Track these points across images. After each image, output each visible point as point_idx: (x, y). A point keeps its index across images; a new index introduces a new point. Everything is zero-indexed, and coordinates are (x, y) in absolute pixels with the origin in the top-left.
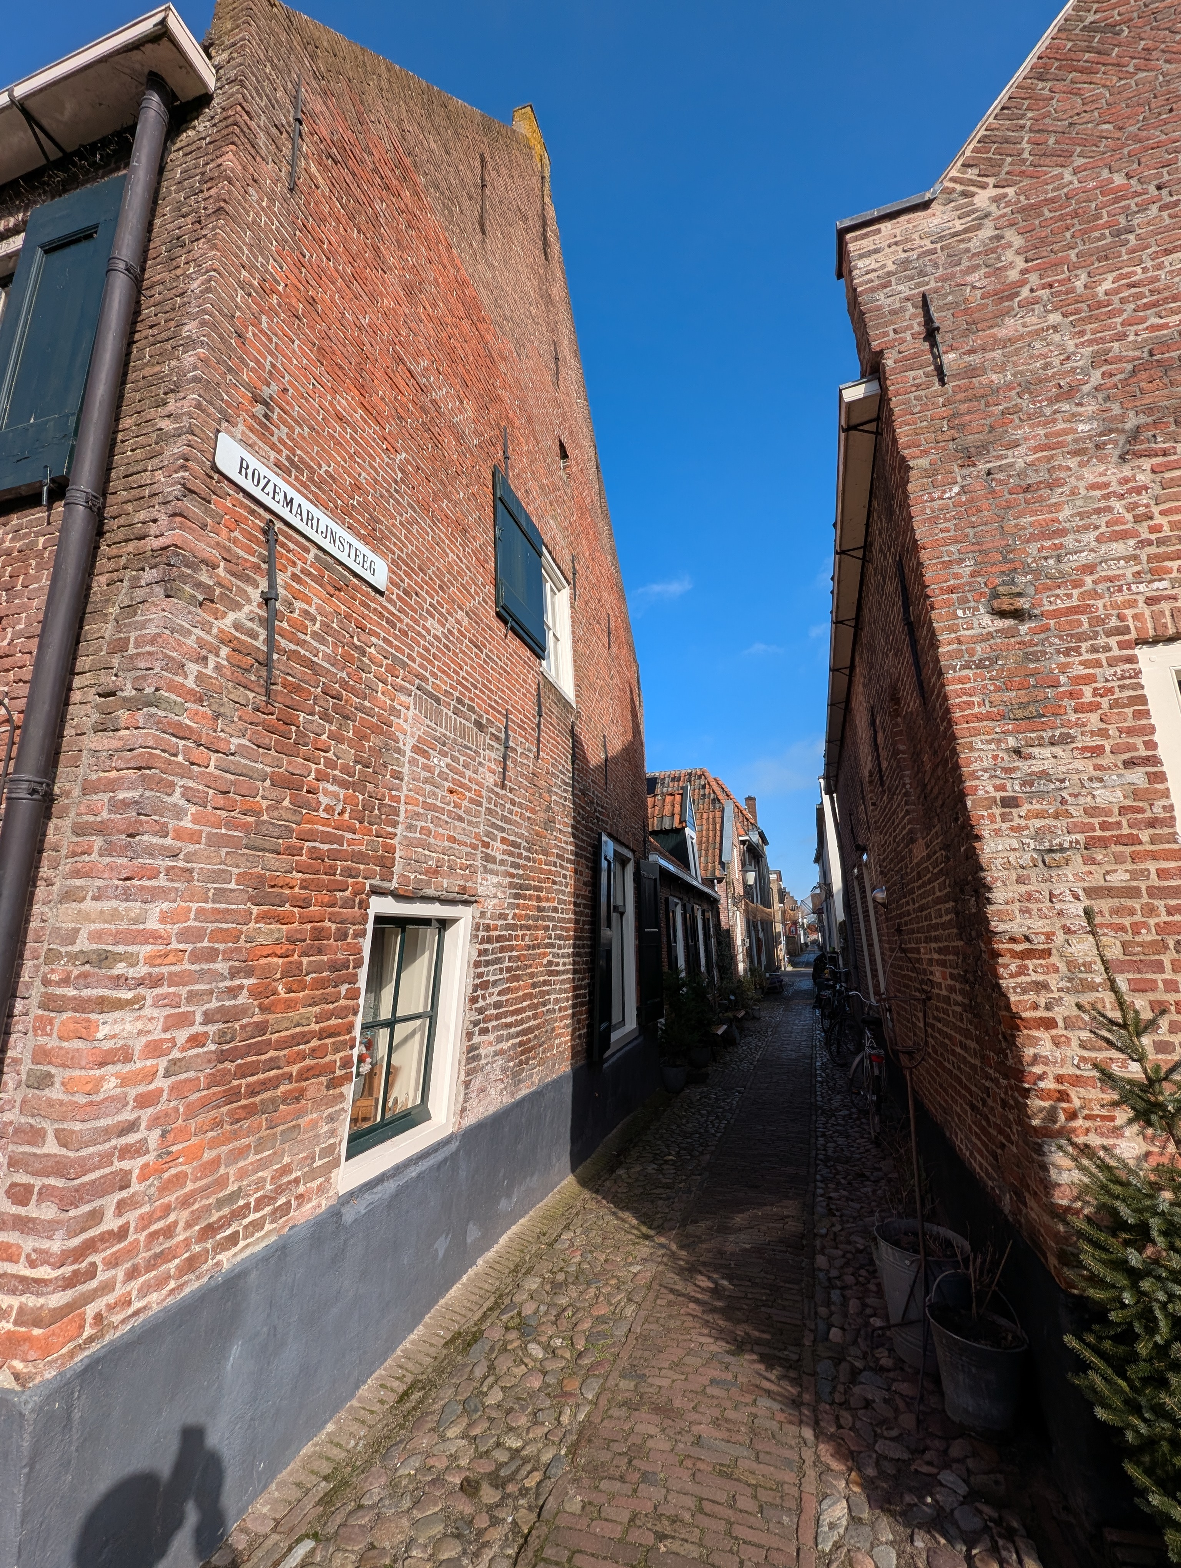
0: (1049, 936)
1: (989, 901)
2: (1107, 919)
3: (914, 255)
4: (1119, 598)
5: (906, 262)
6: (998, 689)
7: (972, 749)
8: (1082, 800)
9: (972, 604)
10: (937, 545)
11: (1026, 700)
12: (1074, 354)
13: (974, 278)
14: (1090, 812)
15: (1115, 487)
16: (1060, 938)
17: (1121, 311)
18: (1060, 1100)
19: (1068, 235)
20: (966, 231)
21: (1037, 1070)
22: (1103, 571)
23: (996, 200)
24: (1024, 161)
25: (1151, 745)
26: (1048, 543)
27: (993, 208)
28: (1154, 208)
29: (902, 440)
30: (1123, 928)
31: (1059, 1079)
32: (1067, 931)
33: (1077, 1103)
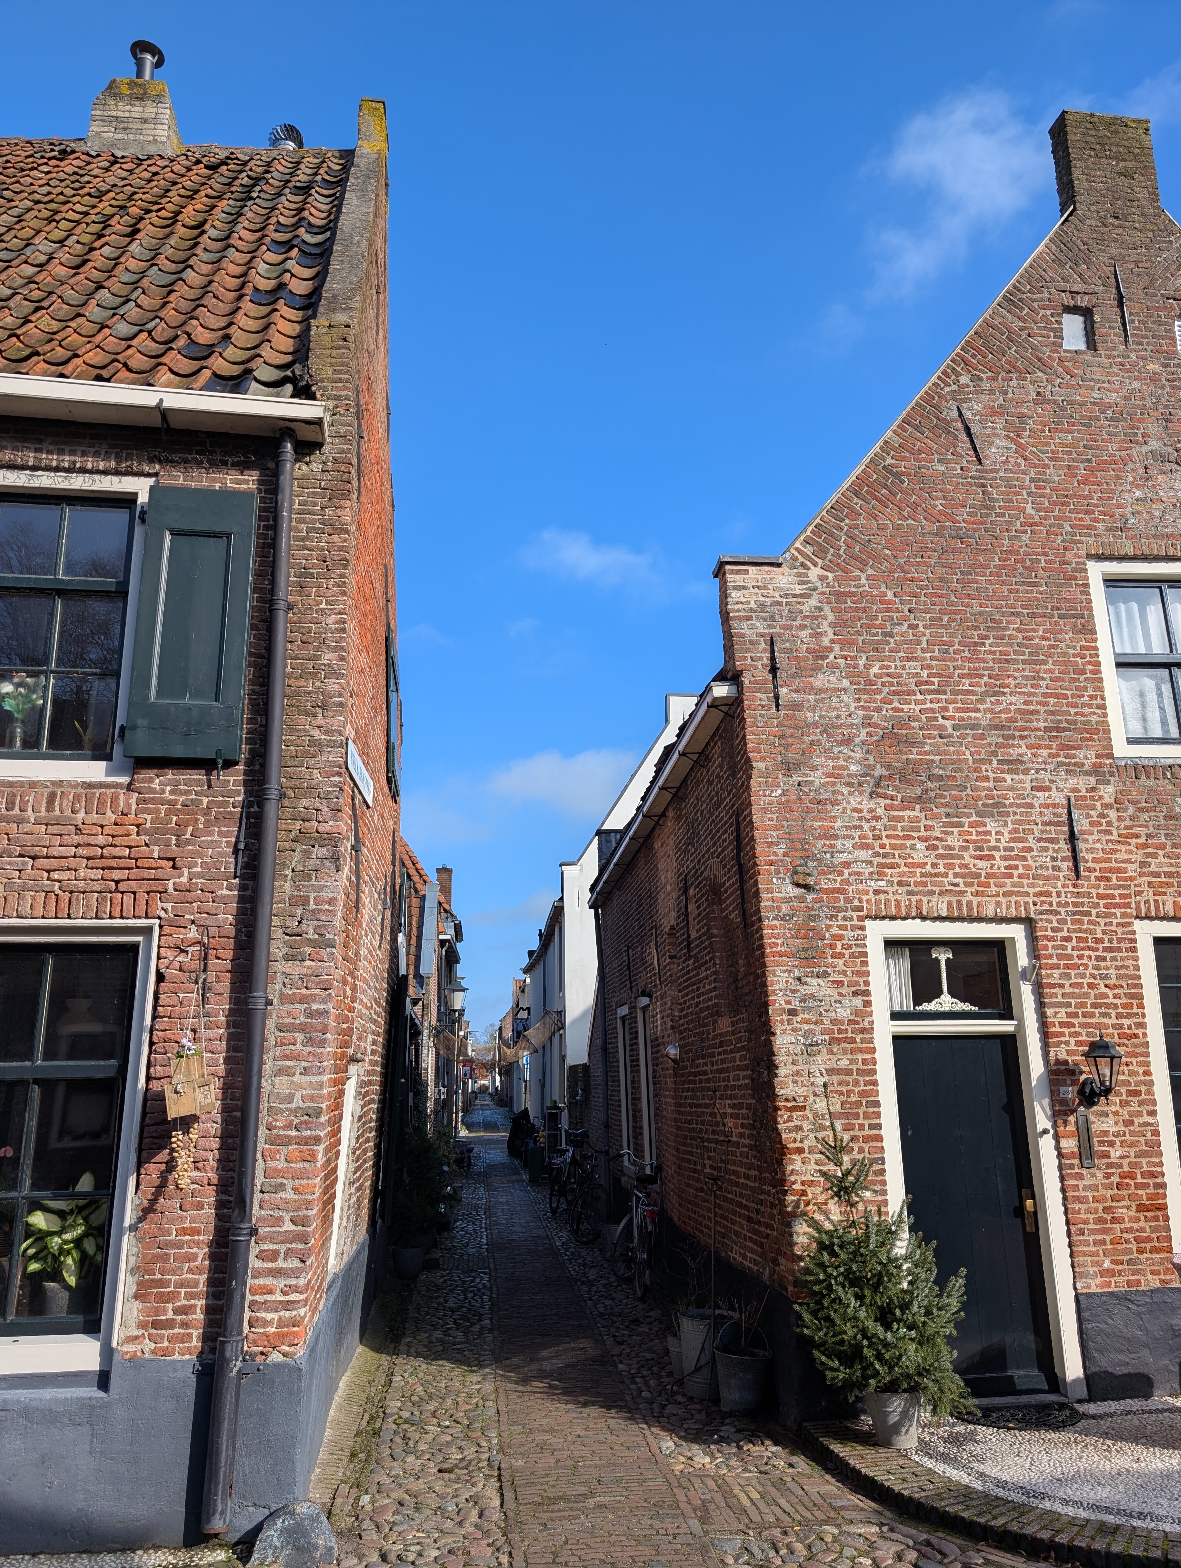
0: (806, 1098)
1: (776, 1075)
2: (836, 1088)
3: (769, 601)
4: (860, 888)
5: (762, 605)
6: (792, 937)
7: (775, 975)
8: (830, 1014)
9: (782, 875)
10: (766, 828)
11: (806, 946)
12: (854, 713)
13: (803, 634)
14: (834, 1022)
15: (865, 814)
16: (811, 1099)
17: (881, 692)
18: (802, 1195)
19: (859, 624)
20: (802, 596)
21: (792, 1178)
22: (854, 868)
23: (822, 578)
24: (840, 556)
25: (867, 983)
26: (827, 843)
27: (819, 584)
28: (906, 624)
29: (750, 745)
30: (842, 1094)
31: (803, 1183)
32: (815, 1095)
33: (810, 1196)
